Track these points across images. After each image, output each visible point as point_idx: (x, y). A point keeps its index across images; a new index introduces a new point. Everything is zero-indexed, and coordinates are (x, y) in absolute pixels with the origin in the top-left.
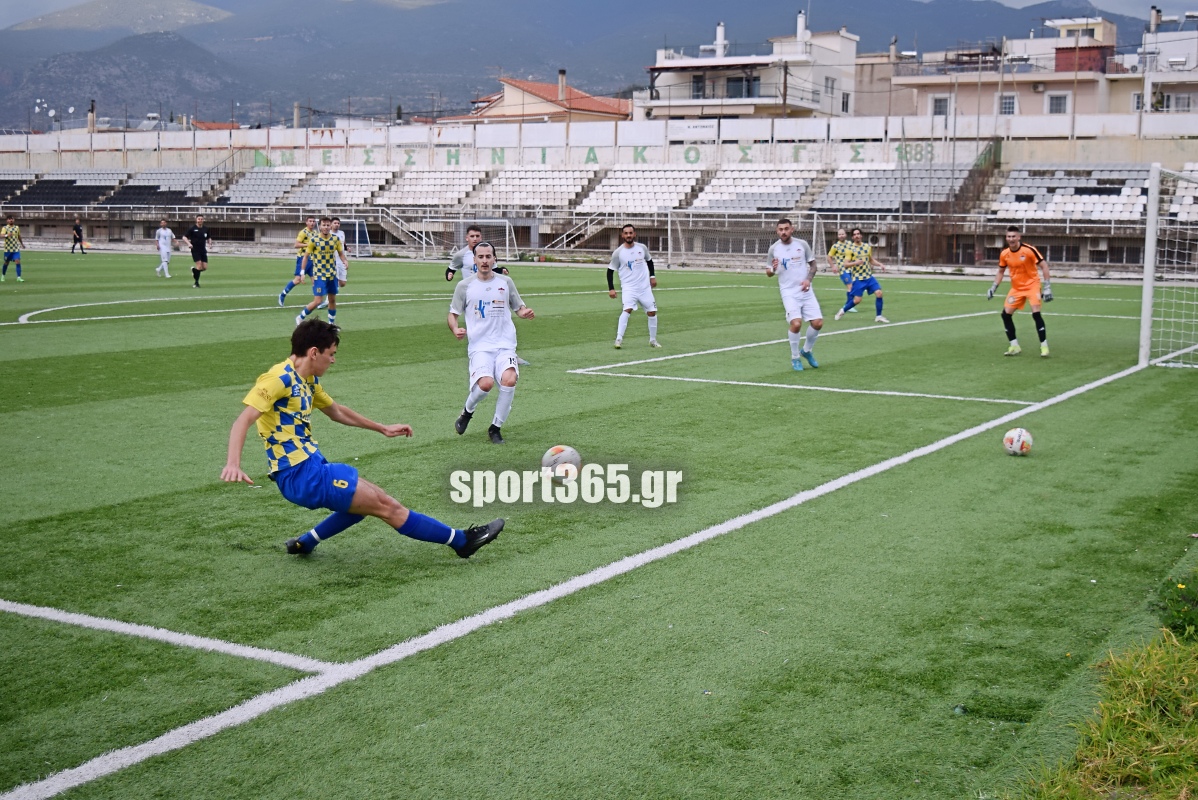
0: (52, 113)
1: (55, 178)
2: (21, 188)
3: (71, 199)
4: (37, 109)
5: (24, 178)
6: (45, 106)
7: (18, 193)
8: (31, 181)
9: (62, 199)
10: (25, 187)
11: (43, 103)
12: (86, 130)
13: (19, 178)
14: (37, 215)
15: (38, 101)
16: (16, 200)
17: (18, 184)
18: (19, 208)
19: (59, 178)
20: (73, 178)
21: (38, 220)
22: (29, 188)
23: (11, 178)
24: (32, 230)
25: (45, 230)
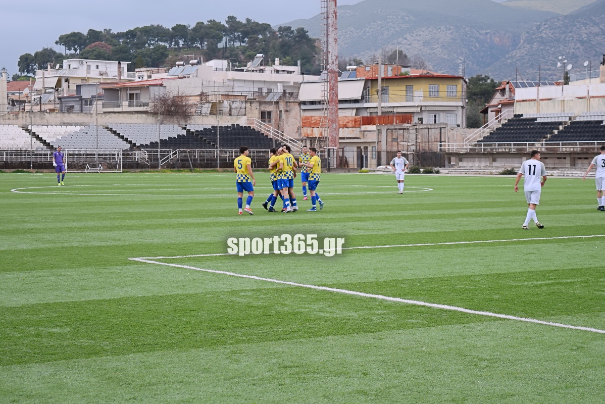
0: (569, 67)
1: (586, 119)
2: (558, 129)
3: (600, 136)
4: (559, 64)
5: (560, 120)
6: (566, 61)
7: (556, 132)
8: (565, 123)
9: (592, 136)
10: (561, 128)
11: (565, 59)
12: (598, 80)
13: (556, 120)
14: (572, 150)
15: (560, 58)
16: (554, 138)
17: (555, 125)
18: (558, 144)
19: (589, 119)
20: (600, 119)
21: (575, 153)
22: (565, 128)
23: (549, 120)
24: (568, 161)
25: (580, 161)
